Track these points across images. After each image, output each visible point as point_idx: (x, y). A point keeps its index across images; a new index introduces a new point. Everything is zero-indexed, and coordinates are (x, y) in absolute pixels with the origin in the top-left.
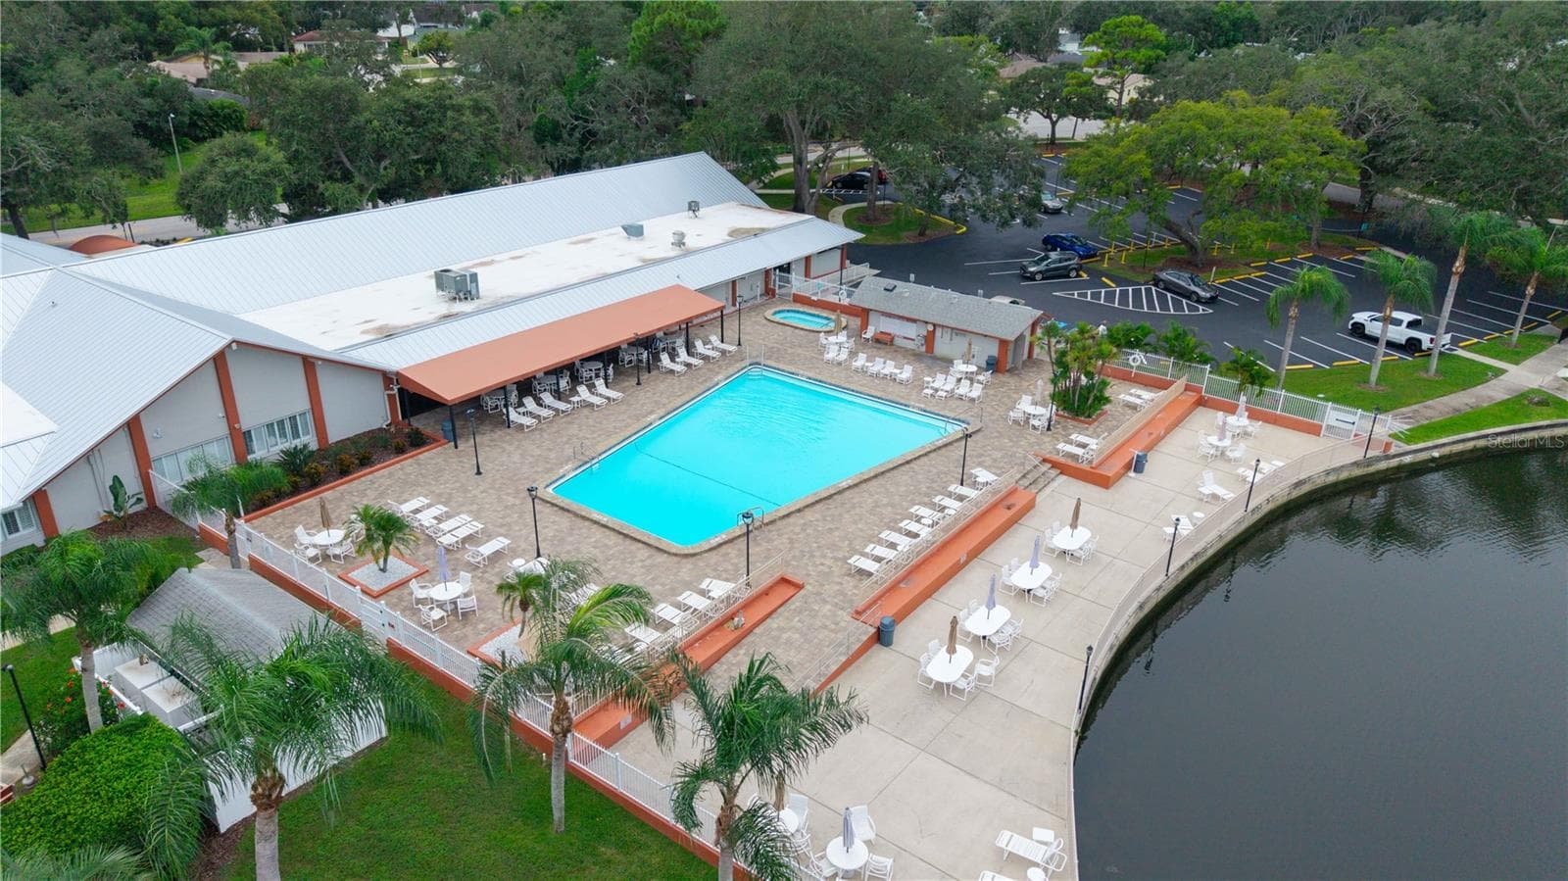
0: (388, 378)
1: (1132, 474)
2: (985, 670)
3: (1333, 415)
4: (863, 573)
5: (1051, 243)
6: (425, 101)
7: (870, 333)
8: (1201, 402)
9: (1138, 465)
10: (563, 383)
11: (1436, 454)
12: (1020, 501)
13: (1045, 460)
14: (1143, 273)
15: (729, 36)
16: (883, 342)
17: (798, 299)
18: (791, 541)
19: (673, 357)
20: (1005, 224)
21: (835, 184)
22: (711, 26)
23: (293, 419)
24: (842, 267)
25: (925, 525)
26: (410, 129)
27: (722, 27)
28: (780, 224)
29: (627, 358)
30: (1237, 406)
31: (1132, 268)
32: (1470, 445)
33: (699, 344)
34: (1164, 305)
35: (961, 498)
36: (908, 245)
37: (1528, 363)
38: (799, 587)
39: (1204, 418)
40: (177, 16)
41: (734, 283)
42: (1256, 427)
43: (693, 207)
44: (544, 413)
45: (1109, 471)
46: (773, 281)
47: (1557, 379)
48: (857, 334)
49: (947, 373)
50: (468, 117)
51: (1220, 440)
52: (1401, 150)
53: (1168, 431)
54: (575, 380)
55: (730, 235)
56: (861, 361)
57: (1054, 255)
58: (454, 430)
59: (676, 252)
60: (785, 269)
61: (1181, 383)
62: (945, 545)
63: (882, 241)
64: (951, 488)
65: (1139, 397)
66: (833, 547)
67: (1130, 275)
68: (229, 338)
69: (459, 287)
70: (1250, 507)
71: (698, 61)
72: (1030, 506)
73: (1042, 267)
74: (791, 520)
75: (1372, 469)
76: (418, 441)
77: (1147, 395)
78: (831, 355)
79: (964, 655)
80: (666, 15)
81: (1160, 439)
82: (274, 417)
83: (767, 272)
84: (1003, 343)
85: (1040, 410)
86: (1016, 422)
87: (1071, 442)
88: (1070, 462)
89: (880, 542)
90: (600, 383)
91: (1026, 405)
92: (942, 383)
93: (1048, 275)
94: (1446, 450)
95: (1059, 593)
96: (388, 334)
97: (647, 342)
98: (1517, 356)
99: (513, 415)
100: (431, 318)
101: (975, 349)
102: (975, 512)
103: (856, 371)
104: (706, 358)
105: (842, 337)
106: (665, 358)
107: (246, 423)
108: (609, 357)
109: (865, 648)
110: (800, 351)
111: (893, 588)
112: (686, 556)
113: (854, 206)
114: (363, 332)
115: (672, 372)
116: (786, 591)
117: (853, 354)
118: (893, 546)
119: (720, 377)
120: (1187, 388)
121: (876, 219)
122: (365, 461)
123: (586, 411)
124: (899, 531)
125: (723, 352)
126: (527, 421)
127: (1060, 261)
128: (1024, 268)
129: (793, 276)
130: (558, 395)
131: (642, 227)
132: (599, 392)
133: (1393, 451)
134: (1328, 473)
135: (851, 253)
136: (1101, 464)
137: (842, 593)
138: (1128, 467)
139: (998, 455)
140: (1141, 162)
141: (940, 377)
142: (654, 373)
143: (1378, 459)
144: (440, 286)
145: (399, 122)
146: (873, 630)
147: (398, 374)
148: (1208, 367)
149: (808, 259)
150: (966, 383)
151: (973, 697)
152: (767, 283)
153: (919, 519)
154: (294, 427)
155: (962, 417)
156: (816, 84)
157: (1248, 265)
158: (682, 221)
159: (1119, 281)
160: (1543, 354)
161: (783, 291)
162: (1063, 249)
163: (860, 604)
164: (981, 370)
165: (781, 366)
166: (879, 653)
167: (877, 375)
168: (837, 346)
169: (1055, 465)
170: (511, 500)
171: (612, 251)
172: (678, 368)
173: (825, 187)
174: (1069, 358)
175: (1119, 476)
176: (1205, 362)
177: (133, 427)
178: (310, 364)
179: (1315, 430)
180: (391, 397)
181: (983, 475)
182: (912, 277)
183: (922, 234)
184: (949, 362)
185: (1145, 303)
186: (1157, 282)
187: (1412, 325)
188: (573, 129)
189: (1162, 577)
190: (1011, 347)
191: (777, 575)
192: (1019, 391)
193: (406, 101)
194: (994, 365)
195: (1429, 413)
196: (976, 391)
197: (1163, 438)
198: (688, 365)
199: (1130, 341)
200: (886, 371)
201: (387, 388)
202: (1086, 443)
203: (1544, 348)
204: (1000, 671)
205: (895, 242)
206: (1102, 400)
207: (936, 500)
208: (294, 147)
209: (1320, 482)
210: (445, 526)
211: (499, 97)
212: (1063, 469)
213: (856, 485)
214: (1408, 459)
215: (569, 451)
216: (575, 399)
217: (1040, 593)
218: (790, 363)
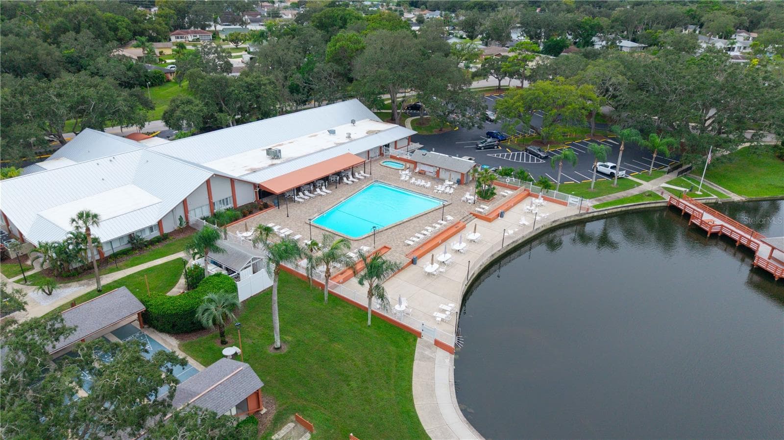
0: (255, 186)
1: (499, 218)
2: (441, 270)
3: (571, 199)
4: (409, 245)
5: (490, 135)
6: (253, 82)
7: (417, 170)
8: (529, 195)
9: (501, 215)
10: (312, 188)
11: (606, 212)
12: (460, 225)
13: (471, 213)
14: (523, 147)
15: (366, 51)
16: (422, 173)
17: (392, 157)
18: (388, 237)
19: (348, 178)
20: (470, 128)
21: (408, 109)
22: (359, 46)
23: (227, 199)
24: (408, 144)
25: (429, 231)
26: (249, 93)
27: (363, 48)
28: (386, 128)
29: (332, 179)
30: (538, 196)
31: (519, 145)
32: (619, 209)
33: (356, 174)
34: (527, 160)
35: (441, 224)
36: (435, 135)
37: (652, 181)
38: (390, 249)
39: (529, 200)
40: (126, 28)
41: (368, 151)
42: (545, 203)
43: (353, 122)
44: (306, 197)
45: (491, 217)
46: (382, 151)
47: (660, 187)
48: (413, 171)
49: (442, 184)
50: (269, 88)
51: (531, 207)
52: (619, 101)
53: (515, 204)
54: (315, 187)
55: (367, 133)
56: (413, 180)
57: (489, 140)
58: (278, 203)
59: (348, 140)
60: (387, 146)
61: (523, 187)
62: (435, 238)
63: (425, 133)
64: (439, 222)
65: (507, 193)
66: (400, 238)
67: (517, 147)
68: (213, 173)
69: (274, 154)
70: (535, 228)
71: (354, 62)
72: (464, 227)
73: (484, 145)
74: (388, 231)
75: (583, 217)
76: (266, 206)
77: (510, 192)
78: (403, 178)
79: (436, 266)
80: (341, 43)
81: (511, 207)
82: (221, 198)
83: (381, 147)
84: (462, 174)
85: (472, 197)
86: (464, 201)
87: (480, 208)
88: (479, 214)
89: (415, 237)
90: (323, 187)
91: (468, 196)
92: (440, 188)
93: (485, 148)
94: (610, 211)
95: (467, 251)
96: (254, 171)
97: (338, 174)
98: (648, 179)
99: (296, 198)
100: (266, 165)
101: (453, 176)
102: (444, 228)
103: (412, 184)
104: (359, 179)
105: (407, 172)
106: (345, 179)
107: (214, 200)
108: (326, 179)
109: (408, 265)
110: (392, 176)
111: (417, 249)
112: (356, 240)
113: (415, 118)
114: (246, 170)
115: (347, 184)
116: (386, 250)
117: (411, 178)
118: (419, 238)
119: (364, 186)
120: (525, 190)
121: (423, 124)
122: (251, 213)
123: (319, 197)
124: (421, 234)
125: (365, 177)
126: (301, 200)
127: (491, 142)
128: (477, 145)
129: (390, 149)
130: (310, 192)
131: (335, 131)
132: (324, 191)
133: (589, 211)
134: (566, 218)
135: (412, 139)
136: (488, 215)
137: (402, 250)
138: (498, 216)
139: (455, 212)
140: (520, 106)
141: (440, 186)
142: (341, 184)
143: (585, 214)
144: (268, 154)
145: (245, 91)
146: (411, 260)
147: (259, 184)
148: (531, 183)
149: (396, 142)
150: (448, 188)
151: (438, 277)
152: (381, 151)
153: (427, 230)
154: (227, 201)
155: (446, 199)
156: (400, 76)
157: (564, 143)
158: (348, 128)
159: (513, 150)
160: (660, 178)
161: (387, 154)
162: (493, 137)
163: (407, 253)
164: (454, 183)
165: (385, 182)
166: (413, 267)
167: (419, 185)
168: (405, 175)
169: (474, 215)
170: (300, 225)
171: (324, 141)
172: (350, 182)
173: (404, 109)
174: (481, 180)
175: (494, 219)
176: (531, 181)
177: (184, 202)
178: (232, 181)
179: (565, 204)
180: (256, 192)
181: (449, 218)
182: (434, 149)
183: (441, 130)
184: (444, 180)
185: (521, 159)
186: (526, 150)
187: (612, 168)
188: (304, 87)
189: (501, 247)
190: (465, 176)
191: (383, 246)
192: (467, 191)
193: (246, 83)
194: (459, 182)
195: (608, 199)
196: (452, 191)
197: (512, 207)
198: (353, 181)
199: (506, 174)
200: (422, 184)
201: (255, 189)
202: (485, 208)
203: (662, 176)
204: (446, 271)
205: (430, 133)
206: (493, 194)
207: (434, 225)
208: (207, 100)
209: (564, 221)
210: (282, 231)
211: (276, 76)
212: (476, 216)
213: (409, 221)
214: (596, 214)
215: (316, 210)
216: (316, 193)
217: (462, 251)
218: (388, 181)
